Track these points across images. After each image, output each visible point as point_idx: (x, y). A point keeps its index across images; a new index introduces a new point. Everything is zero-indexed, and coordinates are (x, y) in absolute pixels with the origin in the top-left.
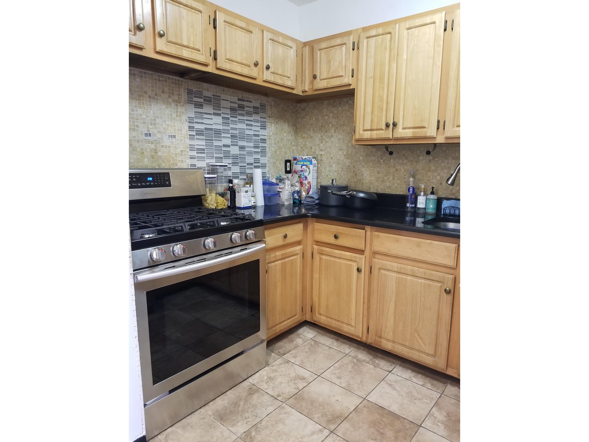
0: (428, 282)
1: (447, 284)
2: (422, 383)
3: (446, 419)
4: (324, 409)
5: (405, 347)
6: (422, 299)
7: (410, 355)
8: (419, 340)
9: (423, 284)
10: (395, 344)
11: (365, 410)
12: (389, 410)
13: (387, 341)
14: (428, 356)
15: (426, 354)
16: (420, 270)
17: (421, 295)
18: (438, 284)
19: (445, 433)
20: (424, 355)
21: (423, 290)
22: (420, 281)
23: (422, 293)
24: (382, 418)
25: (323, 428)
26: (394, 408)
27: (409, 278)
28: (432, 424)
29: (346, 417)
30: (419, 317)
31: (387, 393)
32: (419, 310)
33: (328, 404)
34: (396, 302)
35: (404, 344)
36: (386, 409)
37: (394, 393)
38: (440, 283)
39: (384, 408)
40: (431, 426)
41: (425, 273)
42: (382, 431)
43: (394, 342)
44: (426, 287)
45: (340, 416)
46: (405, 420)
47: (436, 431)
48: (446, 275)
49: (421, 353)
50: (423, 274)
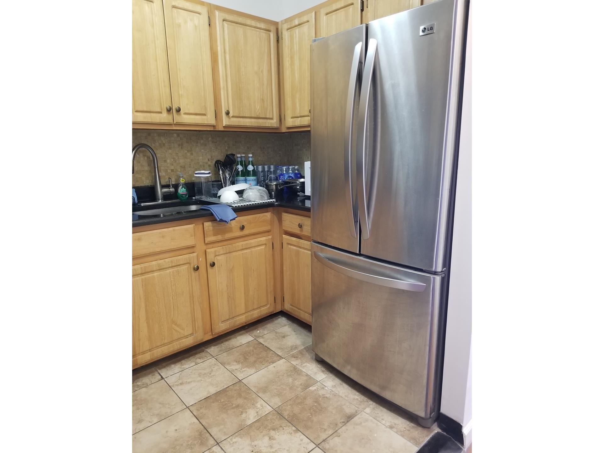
0: (176, 269)
1: (193, 263)
2: (193, 364)
3: (241, 364)
4: (182, 445)
5: (164, 346)
6: (173, 288)
7: (172, 349)
8: (177, 329)
9: (172, 273)
10: (152, 351)
11: (203, 410)
12: (213, 395)
13: (142, 354)
14: (187, 337)
15: (185, 338)
16: (166, 261)
17: (171, 285)
18: (185, 267)
19: (253, 371)
20: (184, 339)
21: (173, 278)
22: (168, 271)
23: (172, 282)
24: (220, 401)
25: (209, 451)
26: (213, 390)
27: (156, 274)
28: (242, 373)
29: (204, 427)
30: (173, 306)
31: (191, 389)
32: (172, 300)
33: (176, 440)
34: (146, 306)
35: (163, 343)
36: (210, 396)
37: (193, 384)
38: (186, 265)
39: (209, 397)
40: (244, 375)
41: (172, 262)
42: (234, 406)
43: (151, 350)
44: (175, 274)
45: (200, 432)
46: (229, 387)
47: (249, 374)
48: (190, 255)
49: (180, 340)
50: (170, 263)
